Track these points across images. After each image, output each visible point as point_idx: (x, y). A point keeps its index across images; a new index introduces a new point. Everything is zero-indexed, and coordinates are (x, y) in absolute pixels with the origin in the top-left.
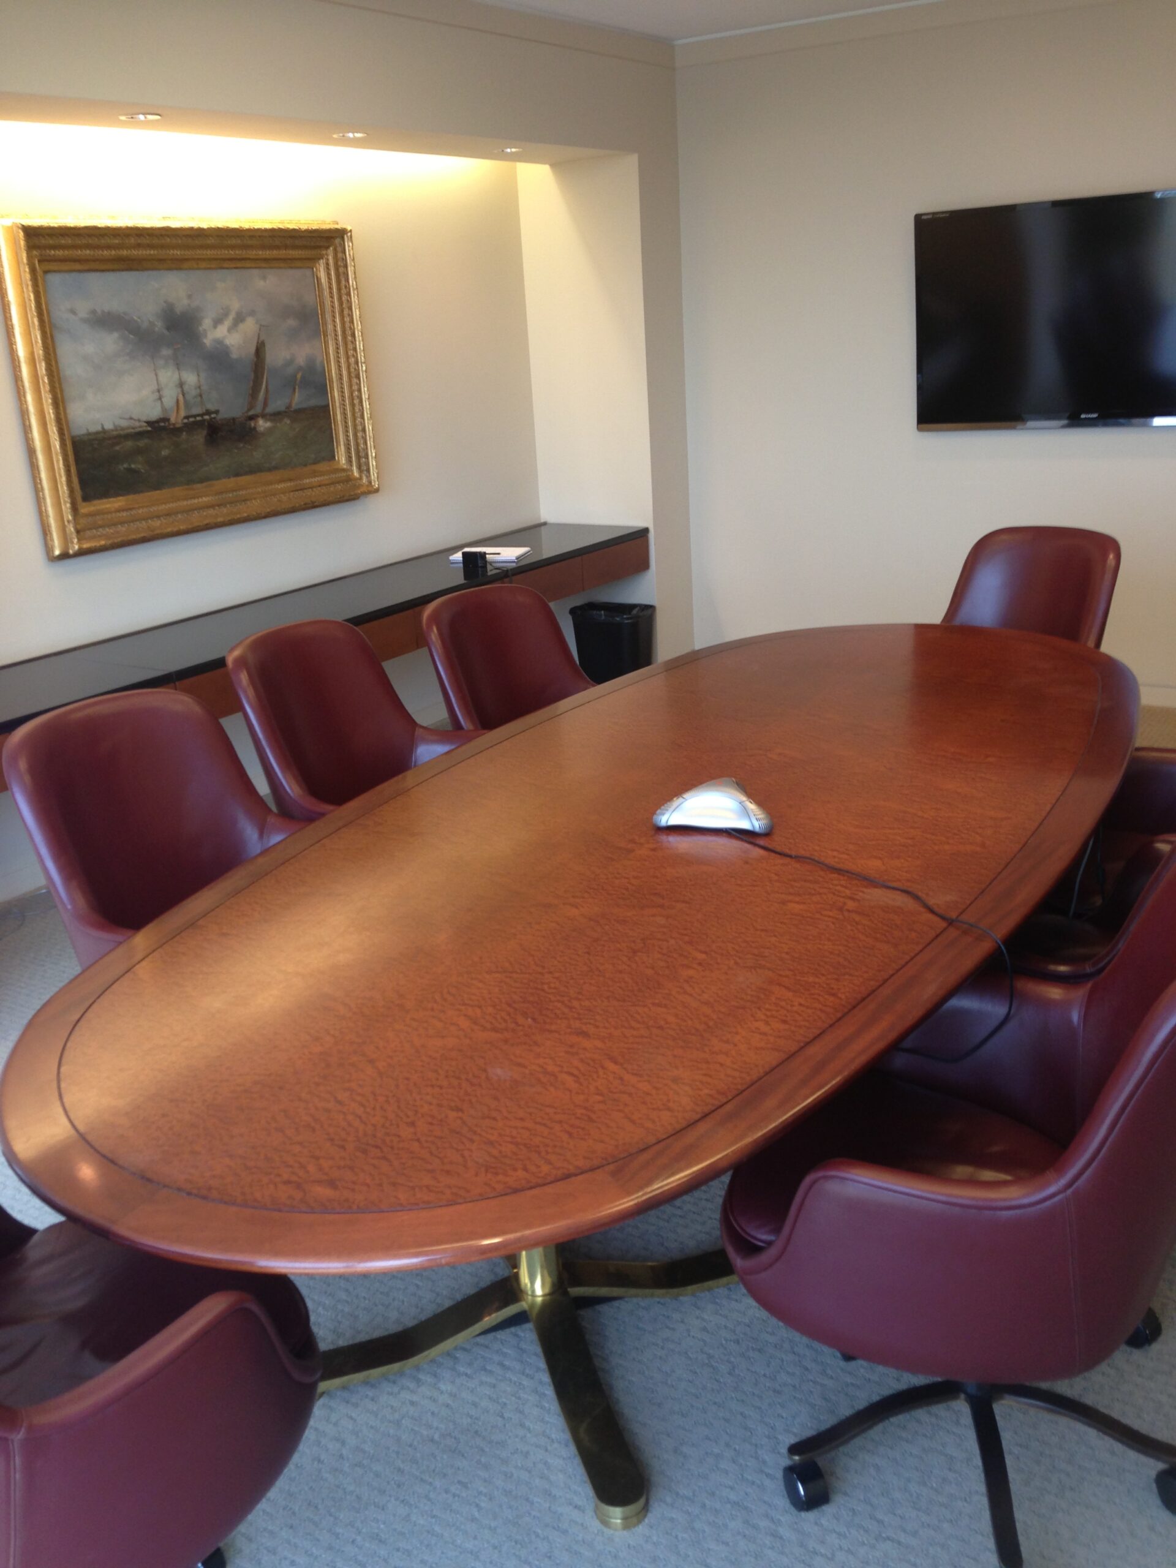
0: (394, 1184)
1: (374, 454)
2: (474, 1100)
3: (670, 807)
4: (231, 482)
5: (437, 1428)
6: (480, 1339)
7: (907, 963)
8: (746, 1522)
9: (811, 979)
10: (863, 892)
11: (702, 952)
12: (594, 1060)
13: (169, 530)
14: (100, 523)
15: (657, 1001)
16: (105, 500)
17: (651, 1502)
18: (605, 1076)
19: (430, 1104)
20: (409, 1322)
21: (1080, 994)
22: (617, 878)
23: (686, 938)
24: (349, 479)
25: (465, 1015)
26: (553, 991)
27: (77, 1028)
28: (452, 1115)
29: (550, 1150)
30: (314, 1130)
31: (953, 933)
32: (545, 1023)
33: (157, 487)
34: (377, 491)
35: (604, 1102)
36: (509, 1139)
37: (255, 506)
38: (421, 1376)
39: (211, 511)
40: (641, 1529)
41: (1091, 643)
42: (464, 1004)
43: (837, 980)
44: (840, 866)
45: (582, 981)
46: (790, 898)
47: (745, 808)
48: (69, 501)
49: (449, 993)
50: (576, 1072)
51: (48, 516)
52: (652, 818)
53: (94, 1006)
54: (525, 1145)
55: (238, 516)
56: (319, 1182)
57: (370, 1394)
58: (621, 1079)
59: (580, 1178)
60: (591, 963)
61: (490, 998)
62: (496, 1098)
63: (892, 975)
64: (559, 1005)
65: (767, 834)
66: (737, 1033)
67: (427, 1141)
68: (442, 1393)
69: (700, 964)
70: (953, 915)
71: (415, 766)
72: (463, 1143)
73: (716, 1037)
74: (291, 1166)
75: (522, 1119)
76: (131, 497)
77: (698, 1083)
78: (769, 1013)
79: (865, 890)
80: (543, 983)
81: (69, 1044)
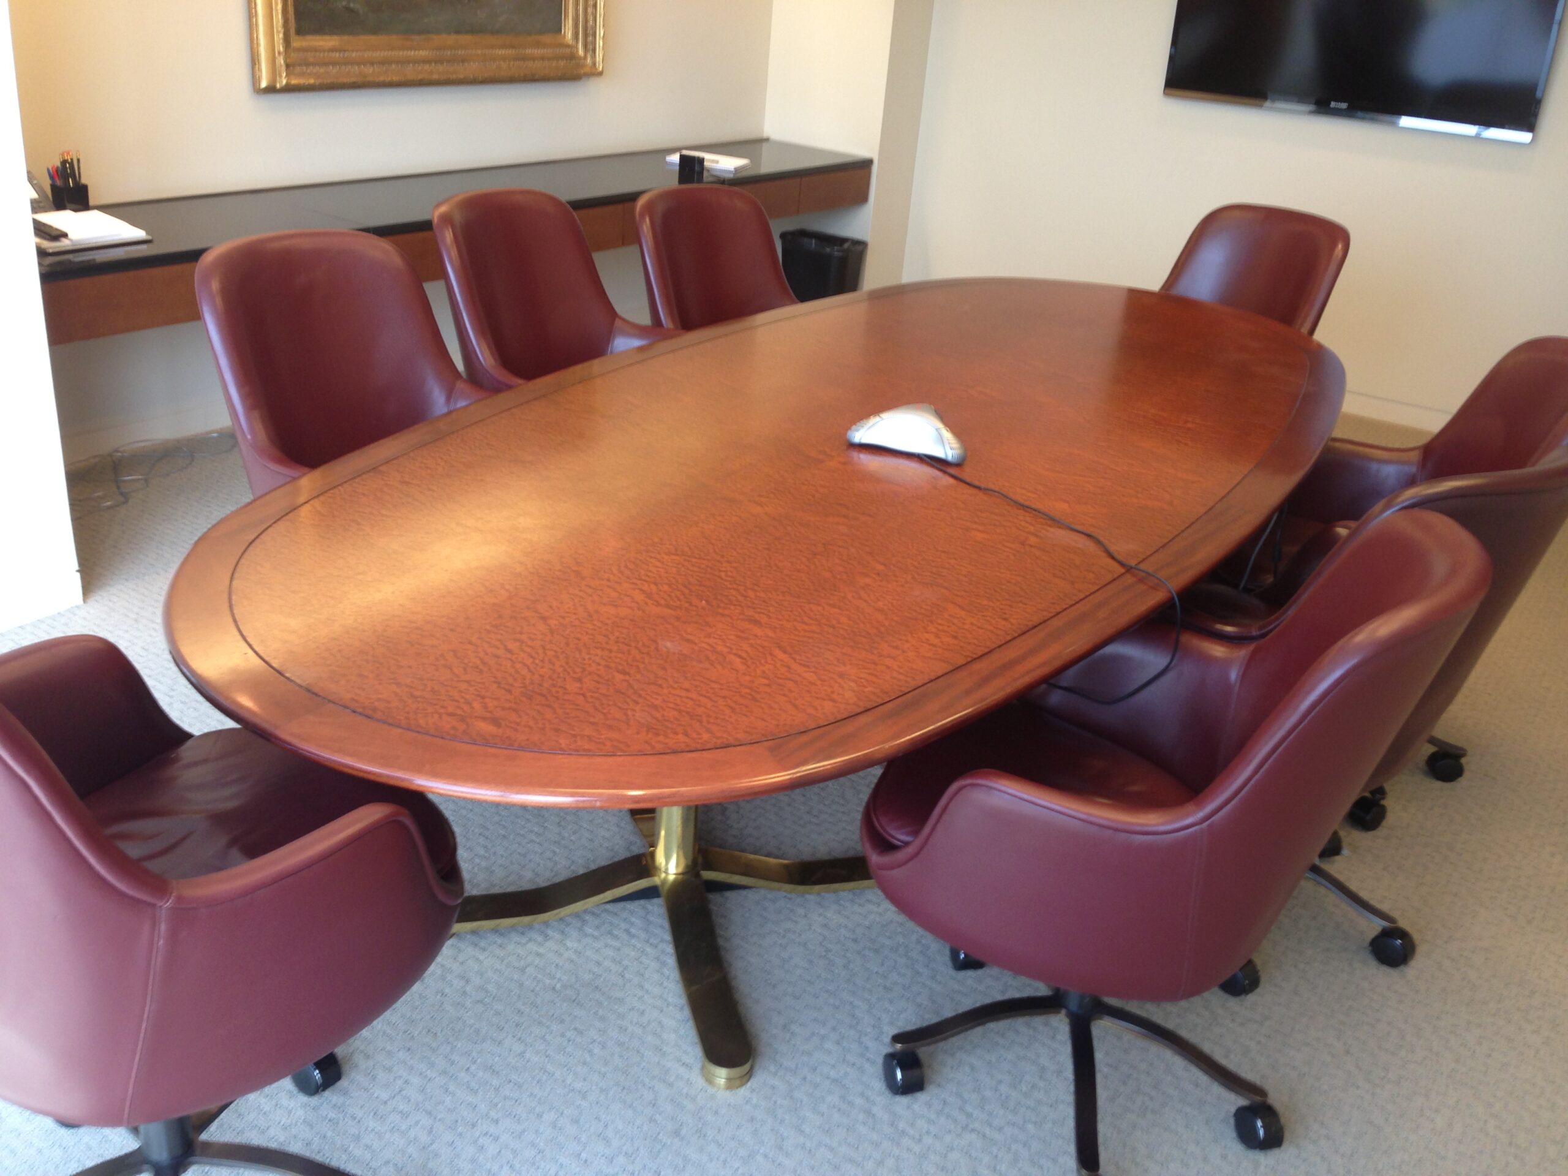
0: (557, 730)
1: (602, 35)
2: (642, 666)
3: (866, 424)
4: (451, 39)
5: (560, 979)
6: (609, 907)
7: (1081, 600)
8: (843, 1098)
9: (985, 602)
10: (1047, 531)
11: (882, 564)
12: (763, 647)
13: (382, 79)
14: (311, 60)
15: (831, 602)
16: (318, 37)
17: (756, 1067)
18: (772, 662)
19: (599, 664)
20: (542, 882)
21: (1241, 654)
22: (804, 484)
23: (867, 549)
24: (573, 57)
25: (641, 590)
26: (730, 579)
27: (251, 548)
28: (619, 677)
29: (712, 721)
30: (481, 672)
31: (1129, 579)
32: (719, 607)
33: (375, 30)
34: (601, 74)
35: (768, 685)
36: (671, 705)
37: (473, 68)
38: (550, 932)
39: (427, 67)
40: (743, 1092)
41: (1305, 330)
42: (641, 579)
43: (1011, 606)
44: (1027, 503)
45: (759, 574)
46: (975, 526)
47: (941, 437)
48: (282, 31)
49: (626, 567)
50: (744, 655)
51: (258, 45)
52: (846, 434)
53: (270, 530)
54: (688, 713)
55: (454, 76)
56: (484, 719)
57: (499, 941)
58: (789, 667)
59: (739, 748)
60: (770, 558)
61: (666, 577)
62: (664, 668)
63: (1065, 609)
64: (734, 592)
65: (958, 465)
66: (907, 641)
67: (592, 697)
68: (567, 949)
69: (878, 574)
70: (1133, 563)
71: (611, 352)
72: (628, 704)
73: (886, 642)
74: (457, 701)
75: (687, 690)
76: (346, 38)
77: (863, 681)
78: (940, 628)
79: (1049, 528)
80: (720, 571)
81: (243, 561)
